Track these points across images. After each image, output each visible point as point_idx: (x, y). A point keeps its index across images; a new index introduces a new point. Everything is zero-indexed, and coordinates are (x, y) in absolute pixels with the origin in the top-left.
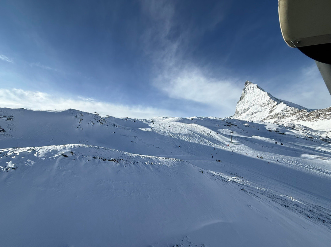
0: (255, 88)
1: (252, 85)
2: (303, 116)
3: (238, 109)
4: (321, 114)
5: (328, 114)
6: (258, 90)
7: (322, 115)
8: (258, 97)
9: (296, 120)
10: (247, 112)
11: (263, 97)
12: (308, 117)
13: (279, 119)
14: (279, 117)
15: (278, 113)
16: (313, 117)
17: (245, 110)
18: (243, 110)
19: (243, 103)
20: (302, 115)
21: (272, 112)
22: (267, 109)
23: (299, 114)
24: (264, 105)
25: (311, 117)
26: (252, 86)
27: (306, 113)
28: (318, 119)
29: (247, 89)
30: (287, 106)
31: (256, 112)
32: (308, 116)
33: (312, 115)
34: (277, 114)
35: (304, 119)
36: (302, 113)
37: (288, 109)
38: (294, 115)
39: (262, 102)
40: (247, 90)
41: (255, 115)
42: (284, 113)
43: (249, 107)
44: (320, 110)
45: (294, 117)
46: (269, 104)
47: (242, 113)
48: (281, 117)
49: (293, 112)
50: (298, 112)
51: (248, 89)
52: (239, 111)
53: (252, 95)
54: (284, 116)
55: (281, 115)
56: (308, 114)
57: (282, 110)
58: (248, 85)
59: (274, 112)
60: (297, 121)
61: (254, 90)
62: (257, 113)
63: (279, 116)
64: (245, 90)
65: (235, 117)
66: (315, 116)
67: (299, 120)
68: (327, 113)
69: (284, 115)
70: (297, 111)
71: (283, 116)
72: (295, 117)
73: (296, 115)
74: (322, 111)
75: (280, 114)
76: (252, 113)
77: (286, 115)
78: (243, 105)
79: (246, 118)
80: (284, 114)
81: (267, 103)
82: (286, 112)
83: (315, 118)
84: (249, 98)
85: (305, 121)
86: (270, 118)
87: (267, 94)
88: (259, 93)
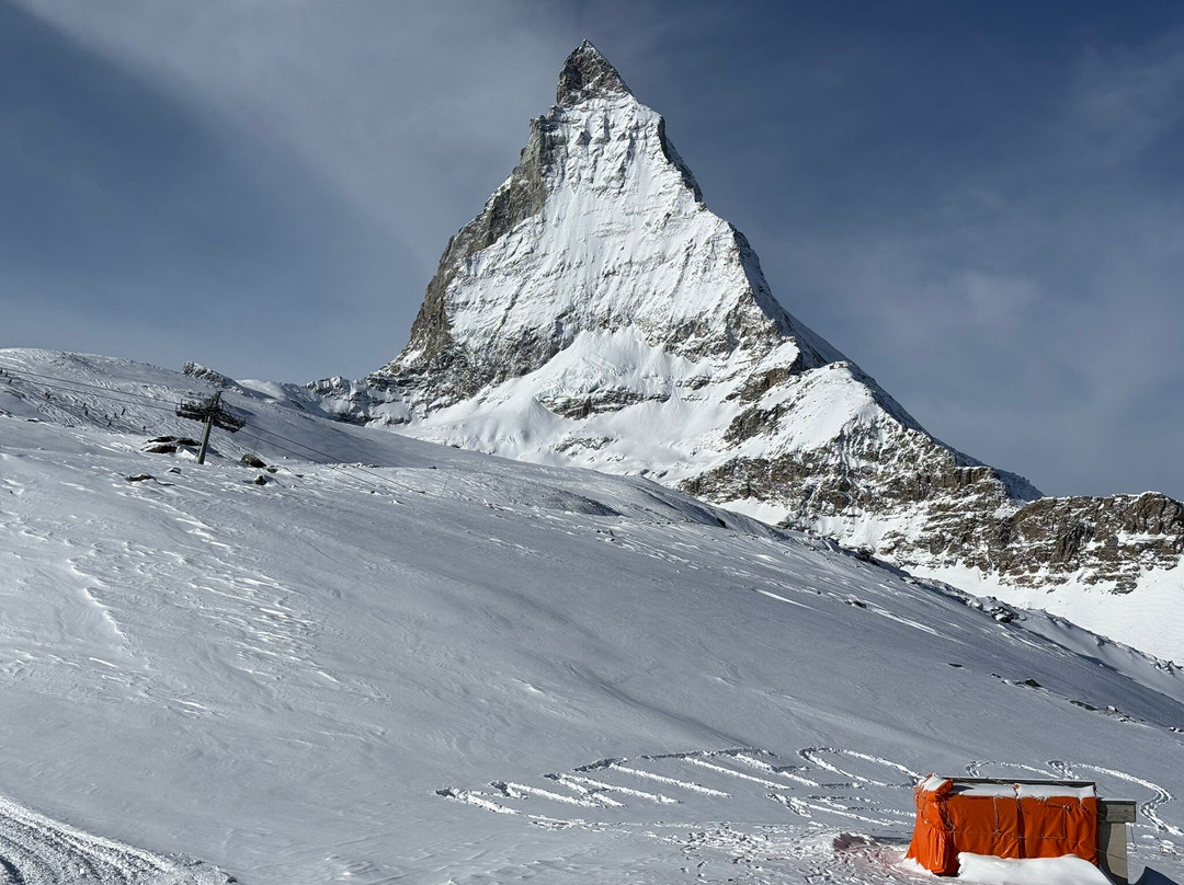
0: (640, 144)
1: (625, 111)
2: (974, 520)
3: (461, 322)
4: (1091, 533)
5: (1125, 547)
6: (660, 179)
7: (1092, 546)
8: (658, 248)
9: (921, 544)
10: (545, 379)
11: (698, 259)
12: (1006, 540)
13: (810, 510)
14: (808, 492)
15: (808, 457)
16: (1037, 544)
17: (530, 350)
18: (503, 342)
19: (515, 269)
20: (969, 515)
21: (752, 432)
22: (716, 393)
23: (949, 500)
24: (692, 341)
25: (1022, 544)
26: (622, 121)
27: (998, 503)
28: (1066, 574)
29: (575, 135)
30: (880, 413)
31: (622, 398)
32: (1005, 530)
33: (1033, 532)
34: (799, 459)
35: (976, 553)
36: (974, 497)
37: (885, 438)
38: (920, 497)
39: (684, 309)
40: (572, 145)
41: (611, 420)
42: (853, 464)
43: (568, 328)
44: (1088, 499)
45: (912, 520)
46: (728, 345)
47: (494, 373)
48: (821, 498)
49: (909, 474)
50: (944, 483)
51: (585, 139)
52: (474, 344)
53: (609, 210)
54: (849, 494)
55: (832, 477)
56: (1004, 511)
57: (840, 439)
58: (589, 95)
59: (777, 440)
60: (929, 556)
61: (632, 169)
62: (628, 410)
63: (809, 481)
64: (558, 133)
65: (417, 395)
66: (1047, 543)
67: (944, 555)
68: (1123, 537)
69: (845, 487)
70: (938, 474)
71: (842, 496)
72: (922, 518)
73: (925, 504)
74: (1095, 514)
75: (824, 470)
76: (584, 396)
77: (861, 484)
78: (512, 285)
79: (526, 436)
80: (851, 473)
81: (721, 329)
82: (863, 463)
83: (1045, 558)
84: (581, 235)
85: (984, 566)
86: (739, 484)
87: (729, 241)
88: (667, 206)
